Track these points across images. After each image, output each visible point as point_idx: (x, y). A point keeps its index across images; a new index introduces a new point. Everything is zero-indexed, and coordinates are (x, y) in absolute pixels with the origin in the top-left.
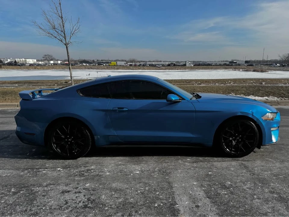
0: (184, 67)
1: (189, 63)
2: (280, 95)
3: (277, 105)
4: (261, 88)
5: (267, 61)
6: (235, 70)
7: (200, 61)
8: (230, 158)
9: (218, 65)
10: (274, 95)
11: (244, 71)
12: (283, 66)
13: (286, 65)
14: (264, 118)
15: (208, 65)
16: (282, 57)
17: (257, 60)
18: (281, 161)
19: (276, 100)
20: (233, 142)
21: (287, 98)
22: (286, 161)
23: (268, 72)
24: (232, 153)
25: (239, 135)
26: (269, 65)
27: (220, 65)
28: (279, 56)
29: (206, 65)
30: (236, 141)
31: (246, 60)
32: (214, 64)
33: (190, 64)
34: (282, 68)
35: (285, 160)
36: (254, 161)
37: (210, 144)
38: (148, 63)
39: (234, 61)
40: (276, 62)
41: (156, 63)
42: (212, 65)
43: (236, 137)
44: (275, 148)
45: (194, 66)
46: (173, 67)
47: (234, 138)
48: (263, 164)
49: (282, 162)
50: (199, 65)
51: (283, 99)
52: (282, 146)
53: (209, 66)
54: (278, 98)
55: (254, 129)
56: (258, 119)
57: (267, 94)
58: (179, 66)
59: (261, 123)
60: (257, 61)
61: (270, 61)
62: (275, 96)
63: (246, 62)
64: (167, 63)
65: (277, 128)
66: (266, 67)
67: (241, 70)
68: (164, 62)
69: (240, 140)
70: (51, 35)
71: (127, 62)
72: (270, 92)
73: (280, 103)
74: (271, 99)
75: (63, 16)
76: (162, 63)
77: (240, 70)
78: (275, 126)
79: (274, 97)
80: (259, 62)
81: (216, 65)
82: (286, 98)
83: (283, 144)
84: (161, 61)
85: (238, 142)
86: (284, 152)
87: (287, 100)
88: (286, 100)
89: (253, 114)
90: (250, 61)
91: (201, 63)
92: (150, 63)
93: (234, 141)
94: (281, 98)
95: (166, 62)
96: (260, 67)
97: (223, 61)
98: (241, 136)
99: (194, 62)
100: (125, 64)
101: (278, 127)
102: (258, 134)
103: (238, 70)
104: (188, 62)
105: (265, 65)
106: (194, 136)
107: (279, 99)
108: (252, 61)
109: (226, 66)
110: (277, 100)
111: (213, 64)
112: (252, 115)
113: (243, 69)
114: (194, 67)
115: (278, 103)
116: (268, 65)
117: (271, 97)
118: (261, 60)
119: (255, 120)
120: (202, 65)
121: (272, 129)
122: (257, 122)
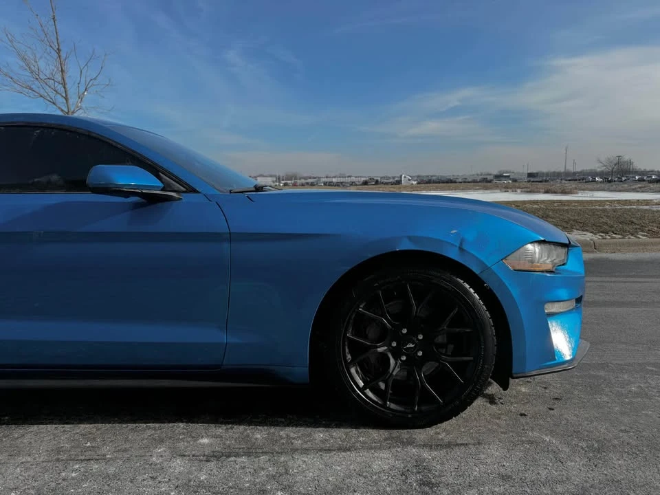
0: (398, 186)
1: (407, 179)
2: (598, 228)
3: (592, 252)
4: (550, 213)
5: (574, 174)
6: (506, 191)
7: (432, 174)
8: (382, 431)
9: (469, 182)
10: (584, 227)
11: (525, 192)
12: (610, 182)
13: (616, 179)
14: (512, 262)
15: (447, 182)
16: (605, 164)
17: (553, 170)
18: (591, 447)
19: (588, 239)
20: (392, 361)
21: (619, 234)
22: (614, 446)
23: (577, 193)
24: (389, 409)
25: (413, 333)
26: (579, 180)
27: (474, 181)
28: (599, 160)
29: (443, 182)
30: (404, 358)
31: (529, 172)
32: (460, 180)
33: (409, 180)
34: (607, 185)
35: (610, 441)
36: (473, 449)
37: (300, 369)
38: (323, 180)
39: (505, 174)
40: (594, 174)
41: (340, 180)
42: (455, 182)
43: (402, 340)
44: (576, 380)
45: (418, 183)
46: (374, 186)
47: (394, 344)
48: (509, 466)
49: (599, 450)
50: (429, 182)
51: (609, 238)
52: (602, 373)
53: (450, 184)
54: (595, 234)
55: (470, 307)
56: (486, 268)
57: (565, 225)
58: (386, 184)
59: (502, 284)
60: (554, 172)
61: (581, 173)
62: (587, 230)
63: (530, 175)
64: (363, 179)
65: (573, 304)
66: (573, 185)
67: (519, 191)
68: (356, 177)
69: (420, 354)
70: (27, 90)
71: (279, 179)
72: (574, 221)
73: (600, 245)
74: (576, 236)
75: (61, 48)
76: (353, 179)
77: (516, 191)
78: (563, 293)
79: (585, 233)
80: (557, 176)
81: (465, 182)
82: (614, 235)
83: (604, 366)
84: (350, 177)
85: (412, 364)
86: (606, 399)
87: (620, 238)
88: (615, 238)
89: (465, 247)
90: (537, 173)
91: (434, 178)
92: (326, 180)
93: (396, 359)
94: (602, 234)
95: (361, 177)
96: (559, 185)
97: (481, 175)
98: (421, 337)
99: (418, 177)
100: (273, 182)
101: (579, 300)
102: (491, 331)
103: (513, 191)
104: (405, 177)
105: (570, 180)
106: (233, 340)
107: (596, 238)
108: (543, 173)
109: (486, 184)
110: (591, 240)
111: (457, 181)
112: (461, 249)
113: (522, 188)
114: (419, 185)
115: (595, 247)
116: (576, 180)
117: (575, 232)
118: (563, 170)
119: (476, 270)
120: (434, 182)
121: (550, 308)
122: (483, 277)
